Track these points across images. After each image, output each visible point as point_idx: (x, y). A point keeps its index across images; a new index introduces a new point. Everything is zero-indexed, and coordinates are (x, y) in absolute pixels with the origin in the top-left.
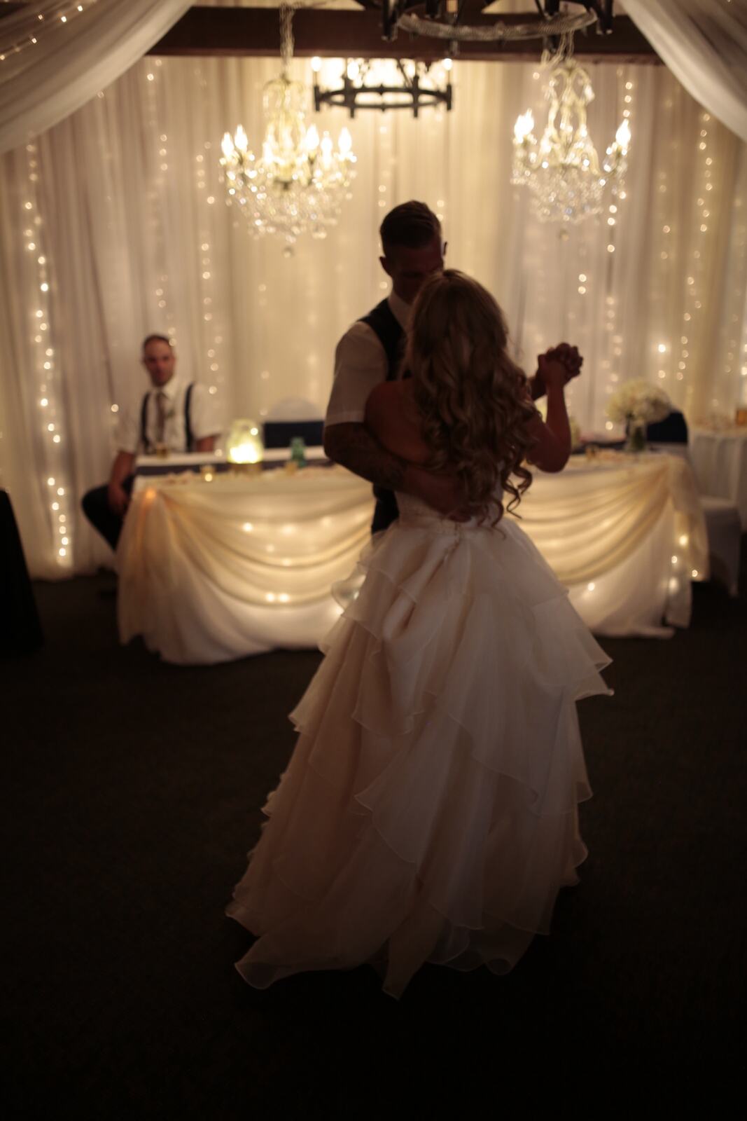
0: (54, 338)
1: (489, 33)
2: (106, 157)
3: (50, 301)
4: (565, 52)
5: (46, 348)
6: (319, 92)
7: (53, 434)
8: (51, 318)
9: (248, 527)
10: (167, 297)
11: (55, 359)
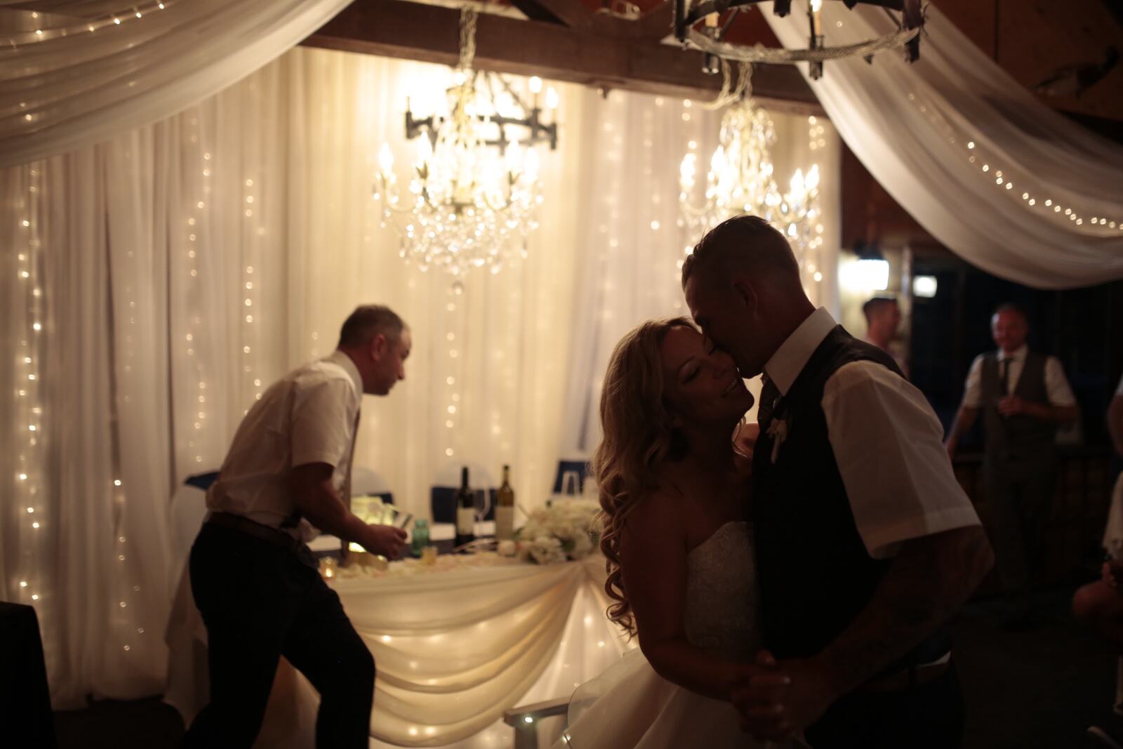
0: (45, 392)
1: (750, 54)
2: (136, 172)
3: (42, 344)
4: (743, 94)
5: (30, 406)
6: (411, 119)
7: (31, 518)
8: (42, 368)
9: (386, 639)
10: (197, 344)
11: (42, 420)
